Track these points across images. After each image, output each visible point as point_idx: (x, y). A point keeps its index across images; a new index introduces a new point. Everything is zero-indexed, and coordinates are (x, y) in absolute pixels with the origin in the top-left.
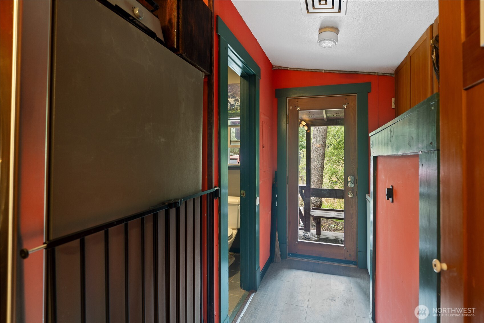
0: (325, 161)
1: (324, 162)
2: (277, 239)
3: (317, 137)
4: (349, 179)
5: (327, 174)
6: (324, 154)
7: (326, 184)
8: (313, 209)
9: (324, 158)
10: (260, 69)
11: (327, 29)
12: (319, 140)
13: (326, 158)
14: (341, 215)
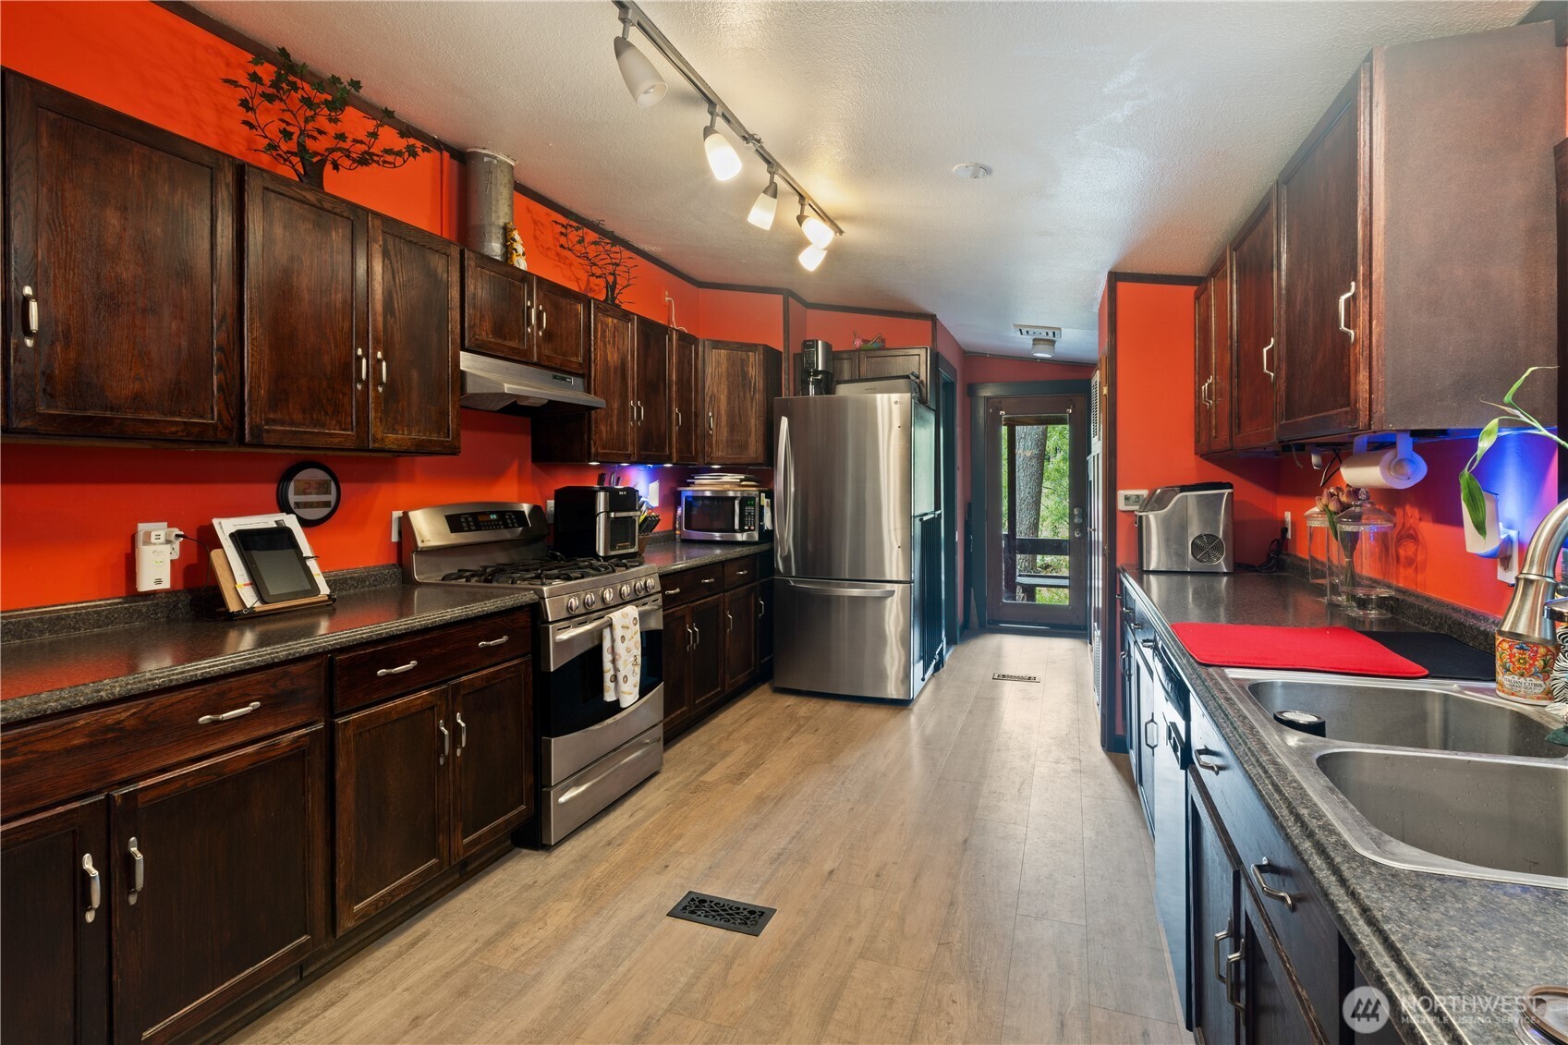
0: (1044, 490)
1: (1040, 492)
2: (973, 598)
3: (1025, 438)
4: (1076, 512)
5: (1049, 519)
6: (1042, 474)
7: (1045, 533)
8: (1020, 576)
9: (1042, 483)
10: (956, 370)
11: (1042, 342)
12: (1030, 444)
13: (1046, 484)
14: (1066, 582)
